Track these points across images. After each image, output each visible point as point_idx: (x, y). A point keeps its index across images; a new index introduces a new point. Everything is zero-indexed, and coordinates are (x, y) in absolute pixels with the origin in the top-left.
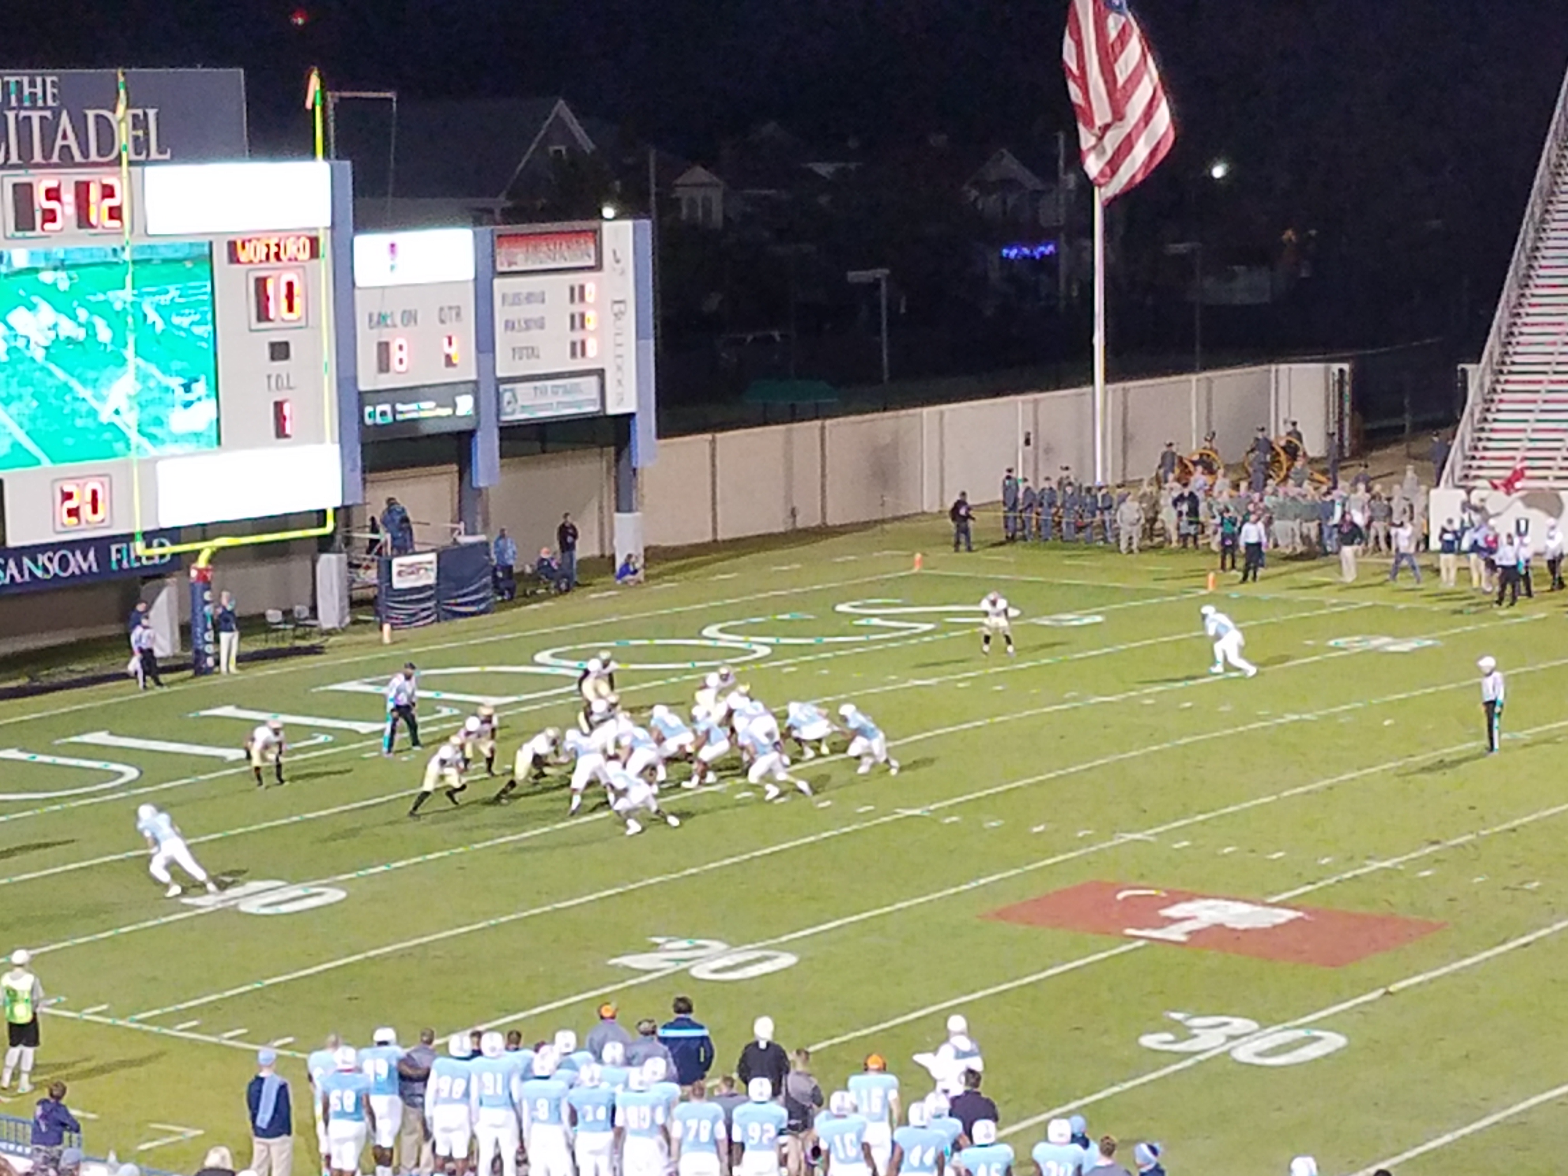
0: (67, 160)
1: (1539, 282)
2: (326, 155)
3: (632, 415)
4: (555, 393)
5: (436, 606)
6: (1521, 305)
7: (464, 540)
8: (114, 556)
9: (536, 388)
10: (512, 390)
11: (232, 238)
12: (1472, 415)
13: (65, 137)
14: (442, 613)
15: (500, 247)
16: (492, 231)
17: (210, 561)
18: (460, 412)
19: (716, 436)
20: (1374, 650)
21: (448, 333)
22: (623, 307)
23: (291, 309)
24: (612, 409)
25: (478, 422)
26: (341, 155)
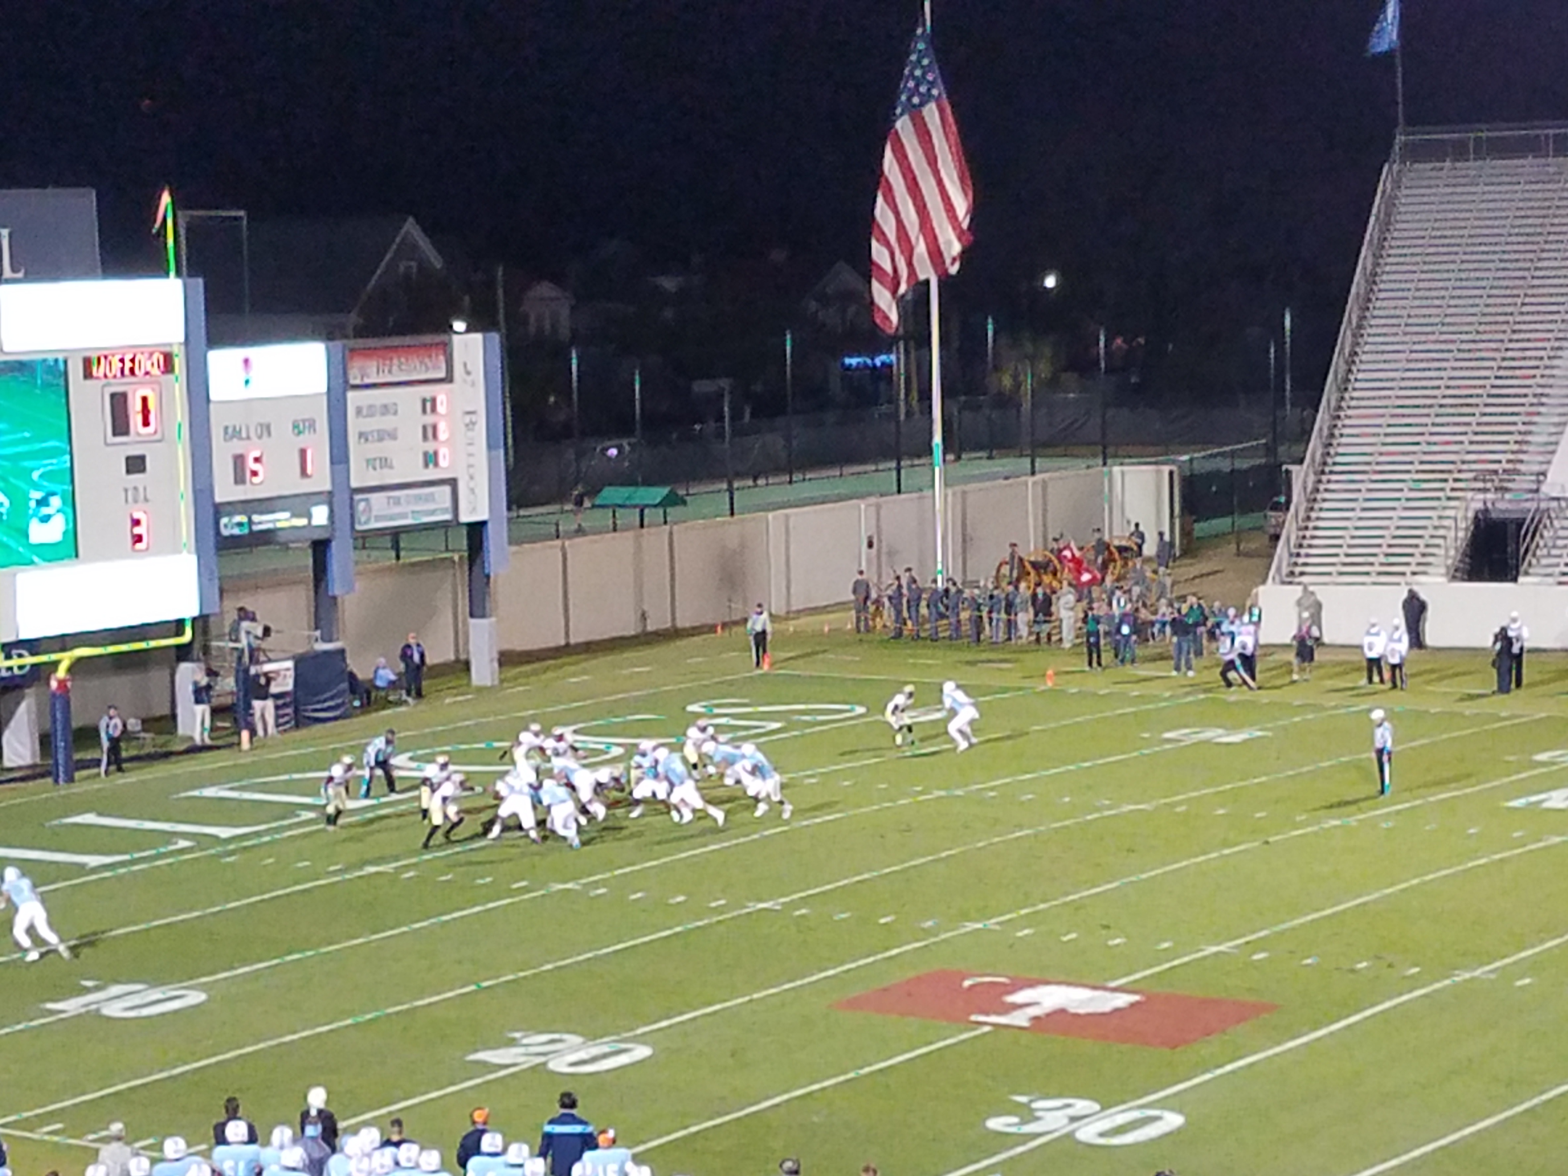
1: (1358, 385)
2: (178, 274)
3: (483, 524)
4: (408, 503)
5: (294, 711)
6: (1341, 408)
7: (321, 647)
9: (389, 498)
10: (367, 500)
11: (87, 354)
12: (1296, 514)
14: (299, 719)
15: (352, 361)
16: (344, 346)
17: (70, 670)
18: (316, 521)
19: (567, 543)
20: (1207, 742)
21: (303, 446)
22: (474, 418)
23: (146, 423)
24: (465, 517)
25: (334, 530)
26: (193, 272)
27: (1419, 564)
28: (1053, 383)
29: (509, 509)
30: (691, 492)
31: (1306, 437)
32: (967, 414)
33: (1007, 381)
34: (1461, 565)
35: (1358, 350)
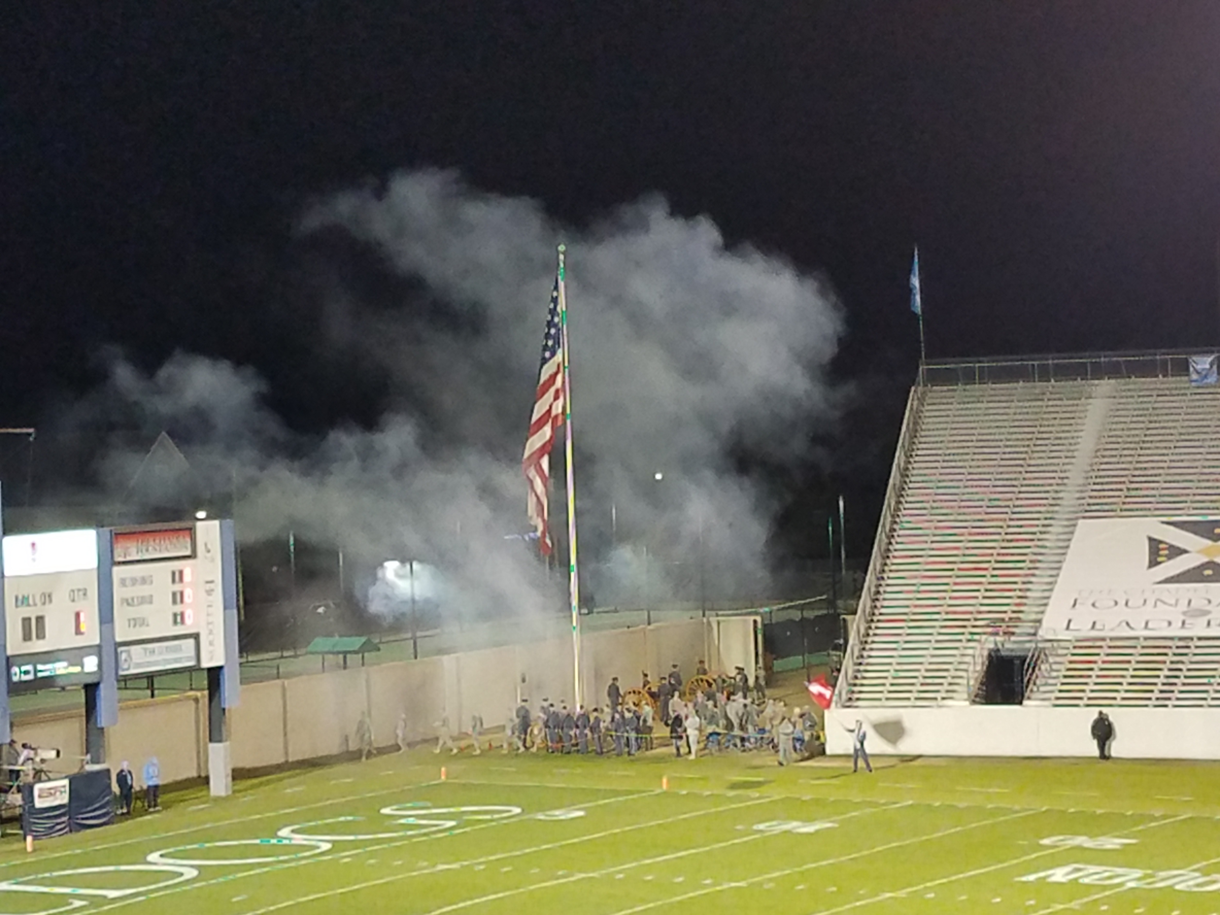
1: (897, 554)
3: (221, 668)
4: (161, 653)
5: (70, 818)
7: (90, 768)
9: (145, 649)
10: (128, 652)
12: (852, 653)
14: (74, 826)
15: (117, 542)
16: (111, 531)
18: (88, 669)
20: (788, 832)
21: (77, 609)
22: (212, 586)
24: (206, 664)
25: (101, 677)
27: (948, 691)
29: (241, 657)
30: (383, 640)
31: (858, 594)
34: (980, 692)
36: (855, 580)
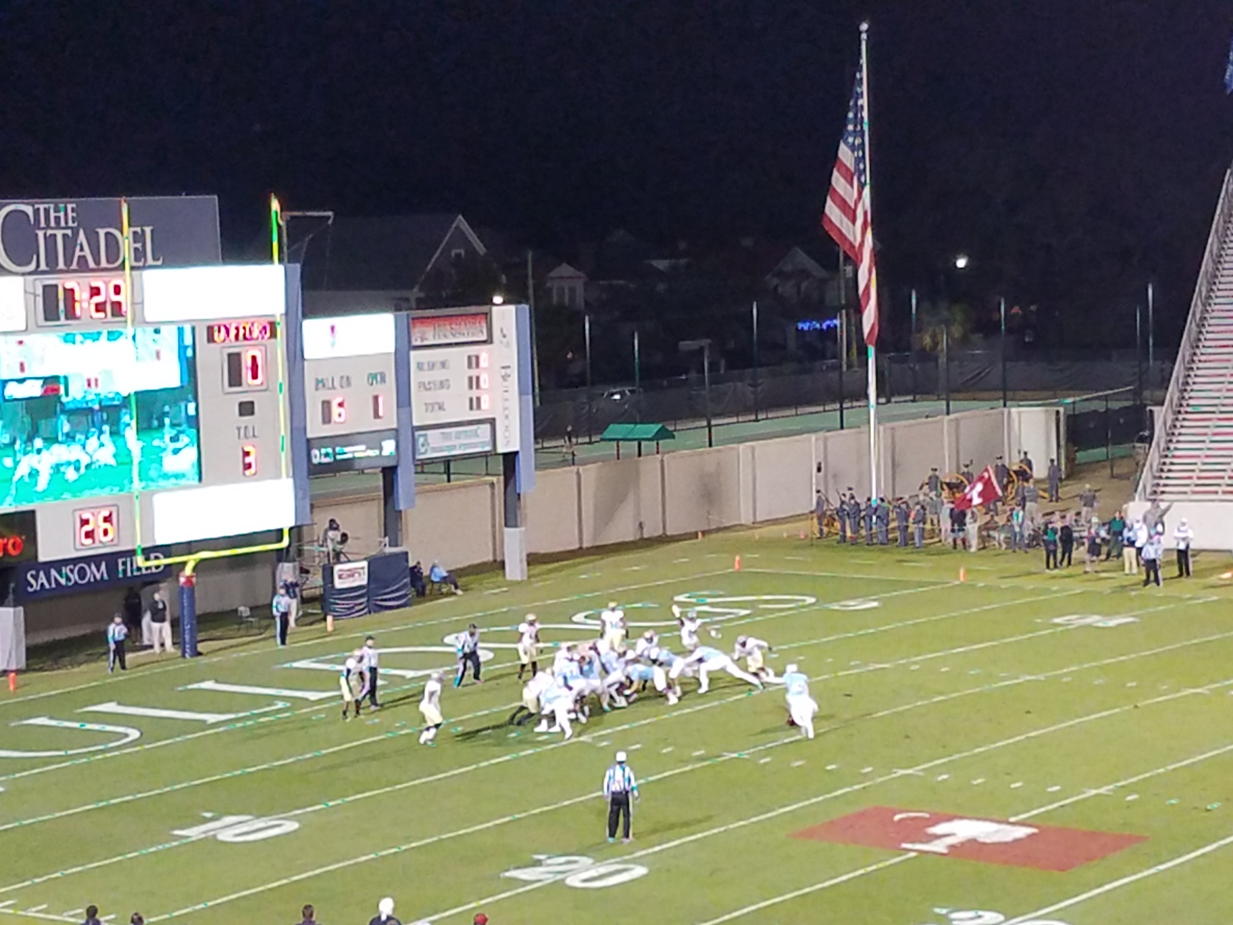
0: (83, 266)
1: (1207, 343)
2: (281, 260)
3: (516, 453)
4: (458, 437)
5: (368, 601)
6: (1193, 361)
7: (389, 550)
8: (121, 568)
9: (442, 433)
10: (425, 435)
11: (210, 324)
12: (1158, 445)
13: (82, 249)
14: (372, 607)
15: (414, 327)
16: (408, 316)
17: (195, 569)
18: (385, 453)
19: (581, 469)
20: (1089, 626)
21: (376, 393)
22: (508, 371)
23: (255, 376)
24: (502, 449)
25: (399, 460)
26: (292, 259)
28: (964, 341)
29: (536, 442)
30: (678, 428)
31: (1165, 385)
32: (896, 367)
33: (927, 340)
35: (1207, 315)
36: (1162, 370)
